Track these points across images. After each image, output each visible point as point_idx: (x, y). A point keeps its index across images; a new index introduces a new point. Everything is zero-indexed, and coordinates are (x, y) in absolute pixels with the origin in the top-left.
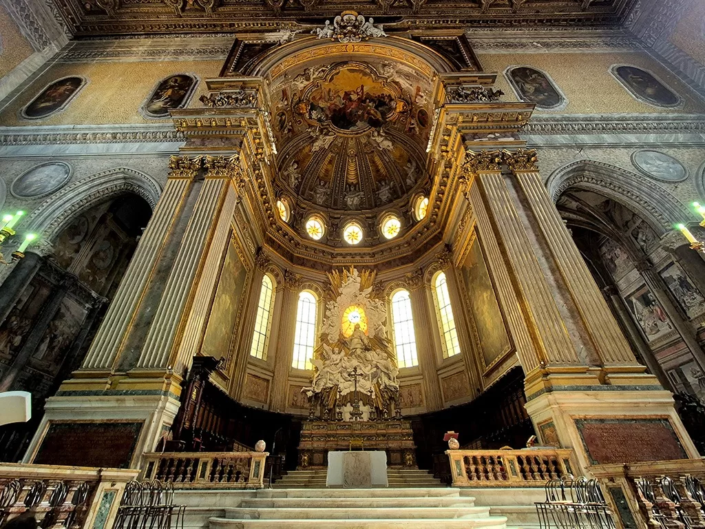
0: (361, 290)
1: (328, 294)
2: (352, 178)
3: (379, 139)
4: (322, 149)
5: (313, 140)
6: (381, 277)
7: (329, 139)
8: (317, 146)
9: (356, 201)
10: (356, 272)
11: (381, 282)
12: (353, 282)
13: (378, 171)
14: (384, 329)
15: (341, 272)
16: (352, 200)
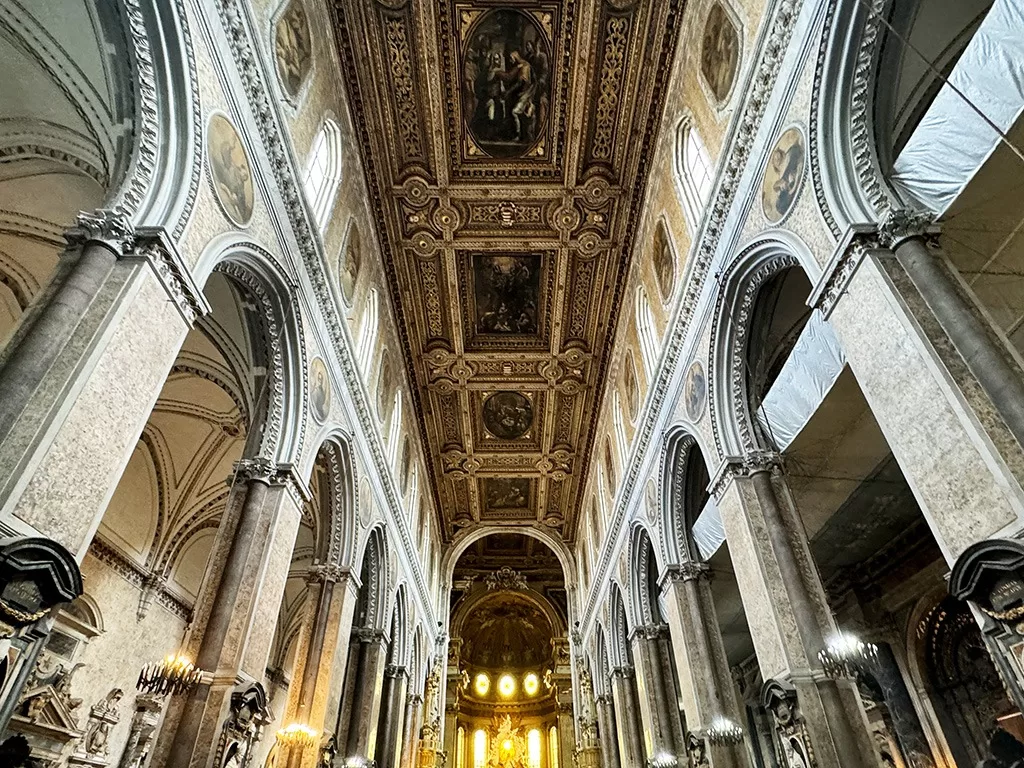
0: (511, 729)
1: (493, 732)
2: (507, 643)
3: (525, 623)
4: (487, 627)
5: (481, 624)
6: (523, 722)
7: (491, 622)
8: (483, 626)
9: (509, 658)
10: (508, 717)
11: (523, 726)
12: (506, 724)
13: (524, 639)
14: (523, 757)
15: (499, 717)
16: (507, 658)
